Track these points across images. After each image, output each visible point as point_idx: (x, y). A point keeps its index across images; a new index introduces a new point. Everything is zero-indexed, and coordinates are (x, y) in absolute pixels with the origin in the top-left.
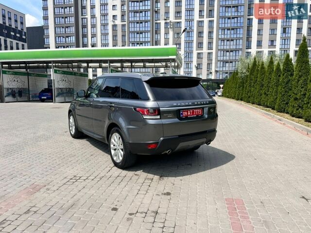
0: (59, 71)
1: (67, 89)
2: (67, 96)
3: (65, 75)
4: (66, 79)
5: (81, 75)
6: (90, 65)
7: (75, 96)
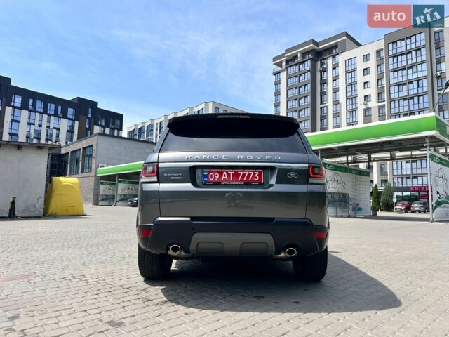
0: (329, 165)
1: (340, 194)
2: (340, 206)
3: (337, 172)
4: (339, 178)
5: (361, 172)
6: (373, 156)
7: (351, 207)
